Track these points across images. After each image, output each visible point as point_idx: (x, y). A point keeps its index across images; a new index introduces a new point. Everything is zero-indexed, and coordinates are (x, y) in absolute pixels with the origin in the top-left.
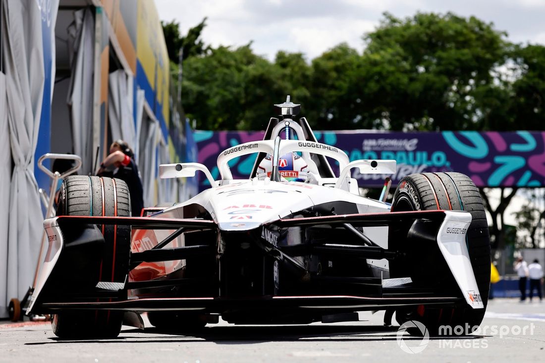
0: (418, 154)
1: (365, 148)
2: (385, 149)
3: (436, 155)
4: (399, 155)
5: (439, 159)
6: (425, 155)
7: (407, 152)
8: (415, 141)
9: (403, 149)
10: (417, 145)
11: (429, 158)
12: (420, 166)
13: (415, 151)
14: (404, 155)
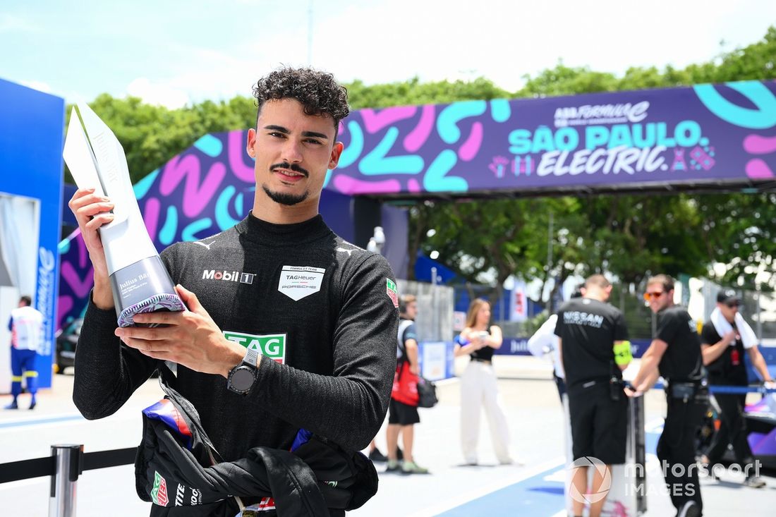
0: (651, 128)
1: (557, 123)
2: (592, 122)
3: (681, 128)
4: (616, 130)
5: (688, 134)
6: (662, 127)
7: (630, 124)
8: (645, 105)
9: (624, 120)
10: (648, 111)
11: (670, 134)
12: (652, 148)
13: (644, 123)
14: (625, 129)
